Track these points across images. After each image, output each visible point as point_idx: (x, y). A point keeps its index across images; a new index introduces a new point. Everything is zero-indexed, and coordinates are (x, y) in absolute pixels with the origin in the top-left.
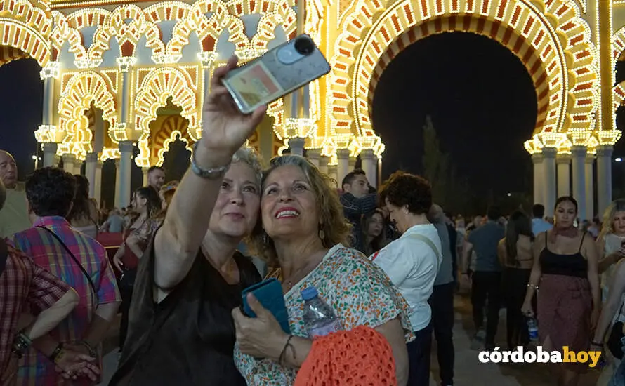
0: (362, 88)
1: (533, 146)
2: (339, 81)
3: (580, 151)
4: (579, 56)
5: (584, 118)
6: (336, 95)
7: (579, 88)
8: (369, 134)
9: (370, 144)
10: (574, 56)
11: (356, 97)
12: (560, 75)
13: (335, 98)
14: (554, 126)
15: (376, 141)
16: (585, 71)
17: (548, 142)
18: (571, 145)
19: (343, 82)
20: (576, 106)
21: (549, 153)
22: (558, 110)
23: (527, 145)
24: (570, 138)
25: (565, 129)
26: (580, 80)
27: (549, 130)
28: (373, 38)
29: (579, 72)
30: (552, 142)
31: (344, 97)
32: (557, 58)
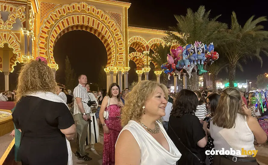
0: (51, 46)
1: (107, 70)
2: (41, 43)
3: (120, 73)
4: (120, 44)
5: (121, 63)
6: (41, 48)
7: (120, 54)
8: (54, 63)
9: (54, 67)
10: (118, 44)
11: (48, 49)
12: (115, 49)
13: (40, 49)
14: (113, 65)
15: (56, 66)
16: (121, 49)
17: (111, 69)
18: (118, 70)
19: (43, 43)
20: (119, 59)
21: (111, 73)
22: (114, 60)
23: (105, 69)
24: (117, 68)
25: (116, 66)
26: (120, 52)
27: (112, 66)
28: (55, 28)
29: (120, 49)
30: (113, 69)
31: (44, 49)
32: (114, 44)
